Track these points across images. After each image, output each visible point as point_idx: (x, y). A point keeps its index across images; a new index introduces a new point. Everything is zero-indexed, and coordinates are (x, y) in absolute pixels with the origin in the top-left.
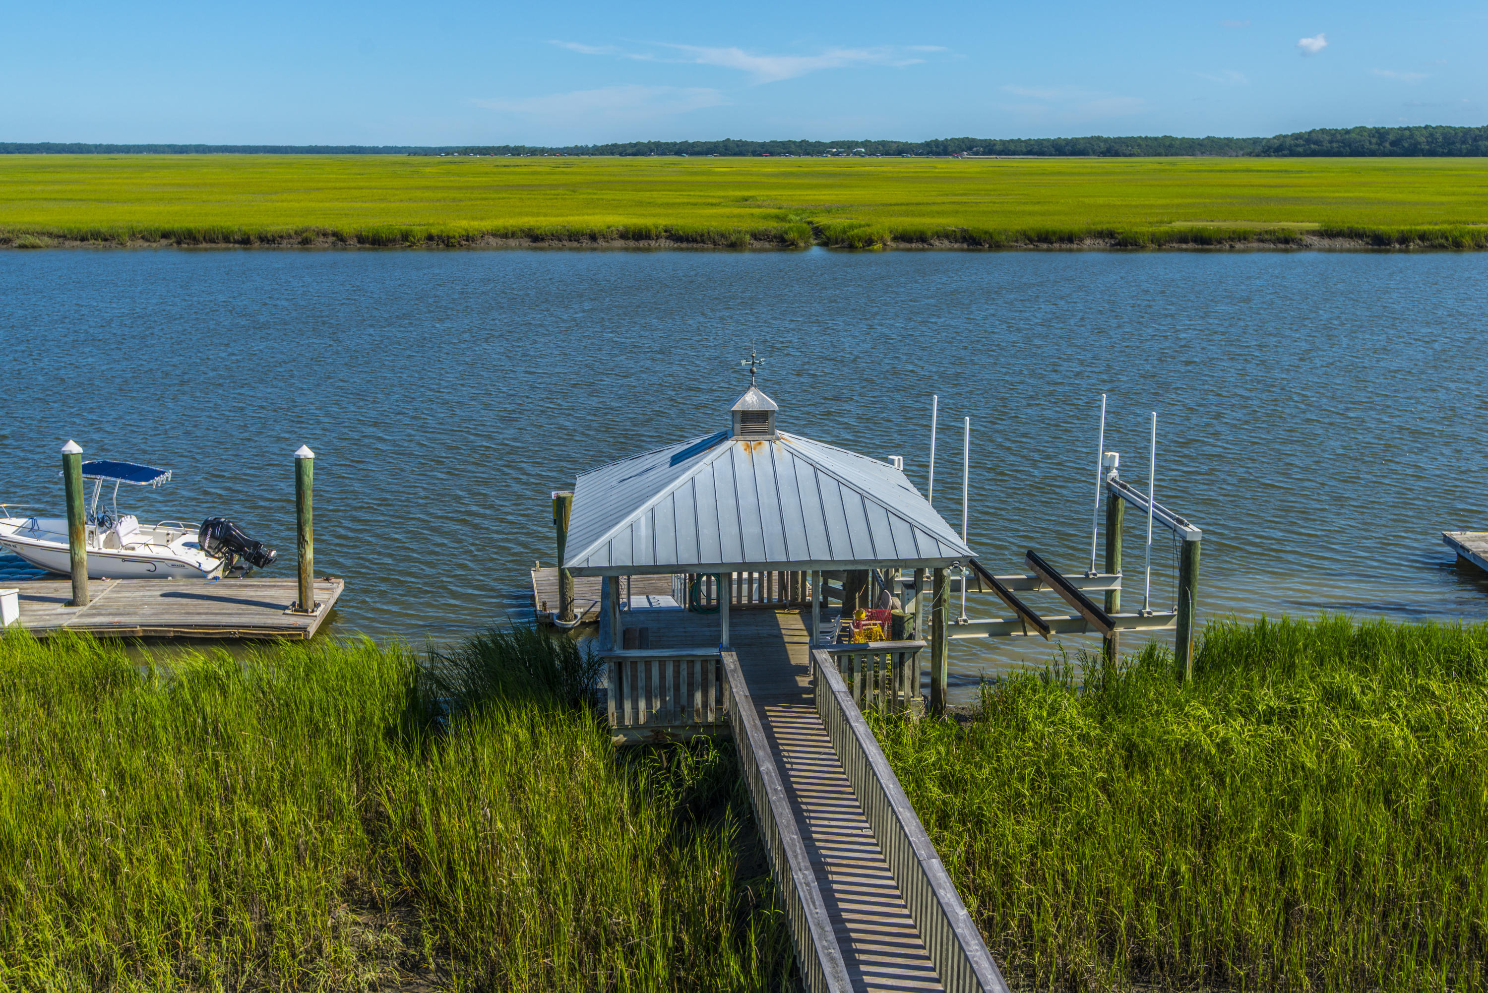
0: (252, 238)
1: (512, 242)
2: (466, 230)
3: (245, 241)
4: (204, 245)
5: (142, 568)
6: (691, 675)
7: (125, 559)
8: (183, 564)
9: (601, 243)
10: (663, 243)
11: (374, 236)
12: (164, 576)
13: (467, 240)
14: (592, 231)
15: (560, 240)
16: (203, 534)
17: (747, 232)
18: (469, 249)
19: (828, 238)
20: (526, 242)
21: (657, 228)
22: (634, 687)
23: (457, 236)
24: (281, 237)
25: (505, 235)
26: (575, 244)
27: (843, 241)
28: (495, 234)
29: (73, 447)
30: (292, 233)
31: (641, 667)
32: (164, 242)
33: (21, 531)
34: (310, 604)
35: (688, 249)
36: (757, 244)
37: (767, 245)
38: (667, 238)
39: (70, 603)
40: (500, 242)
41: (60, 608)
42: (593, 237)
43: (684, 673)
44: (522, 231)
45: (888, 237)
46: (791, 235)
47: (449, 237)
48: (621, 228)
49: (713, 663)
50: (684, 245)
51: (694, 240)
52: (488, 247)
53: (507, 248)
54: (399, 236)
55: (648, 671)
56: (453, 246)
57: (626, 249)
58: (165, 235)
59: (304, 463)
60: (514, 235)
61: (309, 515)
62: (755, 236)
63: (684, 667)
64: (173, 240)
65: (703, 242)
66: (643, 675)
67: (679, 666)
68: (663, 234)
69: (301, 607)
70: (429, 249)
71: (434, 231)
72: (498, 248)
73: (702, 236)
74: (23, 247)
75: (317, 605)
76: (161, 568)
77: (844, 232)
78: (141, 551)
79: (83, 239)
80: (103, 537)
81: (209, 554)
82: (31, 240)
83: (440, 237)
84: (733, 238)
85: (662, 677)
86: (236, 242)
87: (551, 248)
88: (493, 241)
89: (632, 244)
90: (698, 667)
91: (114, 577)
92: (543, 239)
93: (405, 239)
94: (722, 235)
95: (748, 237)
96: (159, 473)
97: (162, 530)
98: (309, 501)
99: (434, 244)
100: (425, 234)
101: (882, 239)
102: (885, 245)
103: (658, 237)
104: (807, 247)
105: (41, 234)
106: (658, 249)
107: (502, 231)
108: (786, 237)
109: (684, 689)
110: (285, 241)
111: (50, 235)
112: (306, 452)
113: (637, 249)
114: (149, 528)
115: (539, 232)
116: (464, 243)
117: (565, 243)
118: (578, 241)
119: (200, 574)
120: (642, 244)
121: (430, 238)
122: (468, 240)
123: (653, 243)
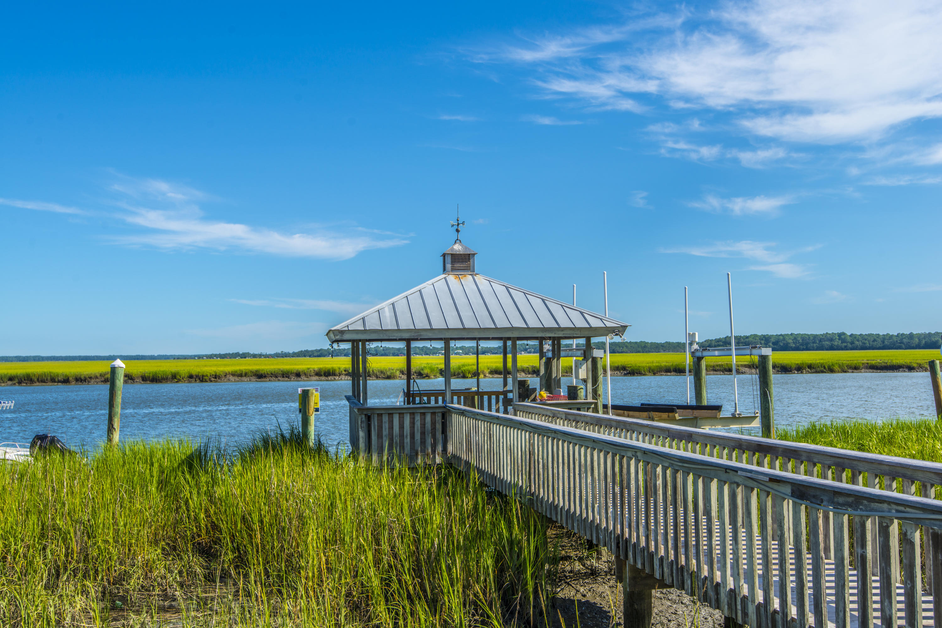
0: (70, 379)
1: (244, 379)
2: (215, 372)
3: (66, 381)
4: (37, 384)
6: (423, 425)
9: (303, 377)
10: (343, 377)
11: (153, 376)
13: (216, 378)
14: (297, 370)
15: (276, 377)
16: (33, 447)
17: (397, 370)
18: (216, 382)
20: (254, 379)
21: (339, 369)
22: (380, 436)
23: (209, 375)
24: (91, 378)
25: (241, 374)
26: (287, 379)
27: (459, 374)
28: (234, 374)
30: (98, 375)
31: (385, 418)
32: (10, 383)
38: (346, 375)
40: (237, 379)
42: (298, 375)
43: (418, 424)
44: (252, 372)
45: (487, 371)
46: (426, 371)
47: (203, 376)
48: (316, 369)
49: (440, 415)
52: (229, 382)
54: (170, 376)
55: (391, 422)
56: (206, 381)
58: (11, 379)
60: (246, 375)
61: (118, 407)
63: (418, 418)
64: (17, 381)
66: (387, 425)
67: (414, 418)
68: (344, 372)
70: (190, 382)
71: (194, 373)
72: (236, 382)
77: (459, 368)
83: (197, 376)
84: (389, 374)
85: (402, 427)
86: (59, 381)
87: (270, 381)
88: (232, 378)
89: (323, 378)
90: (428, 418)
92: (265, 377)
93: (174, 378)
94: (382, 372)
95: (398, 373)
99: (193, 380)
100: (187, 375)
101: (483, 372)
102: (485, 376)
103: (340, 374)
104: (437, 377)
107: (239, 372)
108: (422, 372)
109: (418, 437)
110: (93, 380)
112: (119, 363)
113: (328, 380)
115: (263, 372)
116: (213, 379)
117: (279, 378)
118: (288, 377)
120: (330, 378)
121: (191, 377)
123: (337, 378)
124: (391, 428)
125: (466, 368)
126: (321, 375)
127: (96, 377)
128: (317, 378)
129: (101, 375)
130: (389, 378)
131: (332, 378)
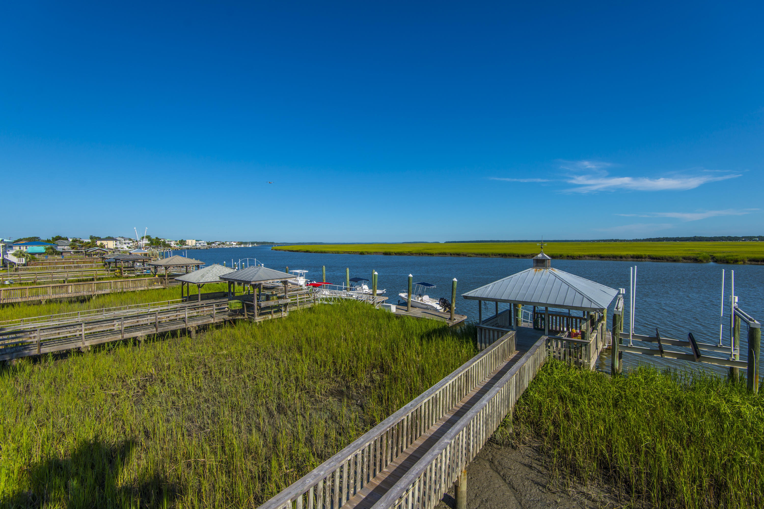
1: (594, 258)
2: (579, 255)
3: (518, 256)
4: (507, 256)
5: (425, 307)
7: (422, 304)
8: (433, 307)
9: (624, 259)
10: (647, 259)
12: (428, 309)
15: (610, 258)
16: (440, 301)
17: (682, 257)
18: (579, 259)
19: (717, 260)
20: (598, 258)
21: (645, 255)
22: (485, 338)
25: (592, 256)
26: (615, 259)
27: (724, 261)
28: (588, 256)
29: (411, 275)
31: (487, 331)
33: (406, 296)
34: (453, 318)
35: (657, 261)
36: (684, 260)
37: (689, 261)
38: (649, 258)
39: (407, 311)
40: (590, 258)
41: (404, 311)
42: (621, 257)
44: (597, 255)
46: (700, 258)
47: (574, 256)
48: (631, 255)
50: (655, 260)
51: (659, 259)
52: (586, 259)
53: (592, 259)
55: (489, 333)
57: (633, 261)
58: (499, 255)
59: (454, 282)
60: (594, 256)
61: (455, 296)
62: (684, 258)
65: (663, 259)
68: (647, 257)
69: (450, 319)
70: (567, 259)
71: (569, 255)
72: (589, 259)
73: (662, 258)
74: (469, 256)
75: (455, 319)
76: (429, 307)
77: (725, 257)
78: (426, 303)
79: (481, 255)
80: (420, 299)
81: (440, 306)
82: (470, 255)
83: (571, 256)
84: (675, 259)
86: (516, 256)
87: (606, 260)
88: (587, 258)
89: (635, 259)
91: (419, 308)
92: (604, 258)
94: (670, 258)
95: (681, 259)
96: (432, 285)
97: (435, 300)
98: (455, 292)
99: (569, 258)
103: (645, 258)
104: (707, 261)
105: (473, 254)
106: (646, 261)
108: (698, 259)
111: (475, 254)
112: (455, 280)
113: (637, 261)
114: (432, 299)
115: (603, 256)
119: (436, 310)
120: (639, 260)
121: (568, 256)
122: (580, 257)
123: (643, 260)
124: (489, 335)
125: (729, 257)
126: (634, 258)
127: (529, 255)
128: (632, 259)
129: (531, 255)
130: (675, 261)
131: (640, 259)
